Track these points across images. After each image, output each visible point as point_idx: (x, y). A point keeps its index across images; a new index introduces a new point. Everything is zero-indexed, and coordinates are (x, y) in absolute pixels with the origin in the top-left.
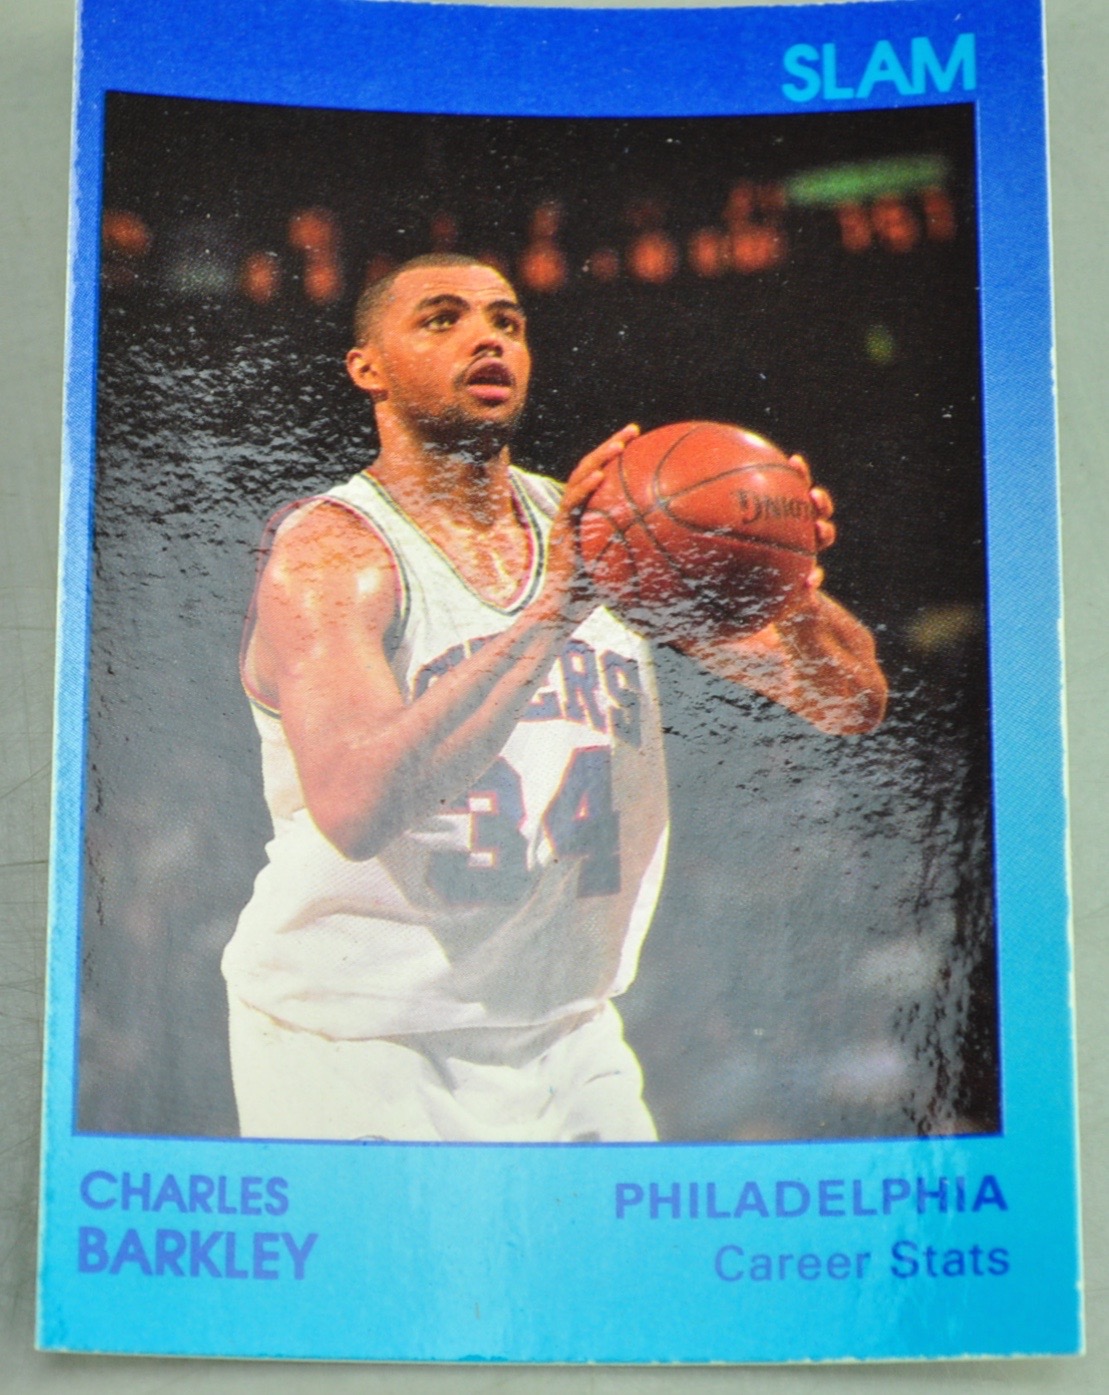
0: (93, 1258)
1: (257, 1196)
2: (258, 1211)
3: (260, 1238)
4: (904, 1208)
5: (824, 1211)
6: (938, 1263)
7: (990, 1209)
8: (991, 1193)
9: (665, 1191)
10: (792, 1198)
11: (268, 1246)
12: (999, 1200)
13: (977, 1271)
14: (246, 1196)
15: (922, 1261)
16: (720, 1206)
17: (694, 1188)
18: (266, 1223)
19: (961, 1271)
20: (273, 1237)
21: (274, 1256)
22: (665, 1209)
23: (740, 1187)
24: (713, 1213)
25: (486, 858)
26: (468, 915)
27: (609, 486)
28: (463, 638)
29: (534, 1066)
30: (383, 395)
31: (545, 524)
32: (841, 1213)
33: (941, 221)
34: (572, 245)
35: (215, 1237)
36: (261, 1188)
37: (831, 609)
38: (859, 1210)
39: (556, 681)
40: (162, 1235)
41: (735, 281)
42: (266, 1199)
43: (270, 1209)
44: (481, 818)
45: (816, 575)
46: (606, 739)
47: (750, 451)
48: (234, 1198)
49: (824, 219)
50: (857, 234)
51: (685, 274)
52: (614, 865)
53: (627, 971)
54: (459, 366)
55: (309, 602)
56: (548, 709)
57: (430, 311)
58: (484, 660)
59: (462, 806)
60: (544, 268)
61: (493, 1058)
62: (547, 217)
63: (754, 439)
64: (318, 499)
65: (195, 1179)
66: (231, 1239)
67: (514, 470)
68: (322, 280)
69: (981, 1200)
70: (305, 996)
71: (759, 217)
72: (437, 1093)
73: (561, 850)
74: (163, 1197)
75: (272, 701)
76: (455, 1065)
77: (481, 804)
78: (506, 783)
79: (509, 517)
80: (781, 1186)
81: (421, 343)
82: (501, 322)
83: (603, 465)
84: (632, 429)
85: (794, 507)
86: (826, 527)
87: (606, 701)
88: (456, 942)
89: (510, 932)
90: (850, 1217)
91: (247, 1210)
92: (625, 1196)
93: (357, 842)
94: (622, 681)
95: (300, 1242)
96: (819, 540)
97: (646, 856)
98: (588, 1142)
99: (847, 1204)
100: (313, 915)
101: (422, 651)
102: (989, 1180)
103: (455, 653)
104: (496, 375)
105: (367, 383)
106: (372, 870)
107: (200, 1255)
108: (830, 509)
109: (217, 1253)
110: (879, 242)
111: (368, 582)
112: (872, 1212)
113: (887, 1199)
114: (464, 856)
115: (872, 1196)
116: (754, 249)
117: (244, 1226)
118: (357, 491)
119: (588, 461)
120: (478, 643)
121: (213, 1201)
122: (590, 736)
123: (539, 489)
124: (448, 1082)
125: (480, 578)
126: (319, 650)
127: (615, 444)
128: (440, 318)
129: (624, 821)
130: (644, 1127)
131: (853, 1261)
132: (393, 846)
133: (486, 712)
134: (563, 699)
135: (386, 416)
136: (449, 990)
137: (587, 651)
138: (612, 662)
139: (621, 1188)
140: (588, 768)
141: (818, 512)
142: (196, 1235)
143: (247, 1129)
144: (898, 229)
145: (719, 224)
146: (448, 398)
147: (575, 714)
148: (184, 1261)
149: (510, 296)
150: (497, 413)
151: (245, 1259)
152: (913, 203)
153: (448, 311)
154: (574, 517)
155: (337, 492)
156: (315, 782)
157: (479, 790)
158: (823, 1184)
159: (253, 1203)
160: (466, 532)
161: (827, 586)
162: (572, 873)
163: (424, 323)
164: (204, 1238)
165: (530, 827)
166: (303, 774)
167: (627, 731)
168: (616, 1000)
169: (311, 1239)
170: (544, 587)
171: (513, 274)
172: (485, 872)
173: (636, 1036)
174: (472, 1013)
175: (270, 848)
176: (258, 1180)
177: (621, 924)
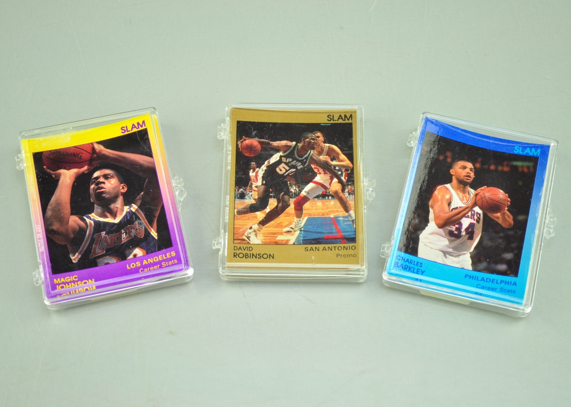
0: (396, 265)
1: (418, 264)
2: (418, 266)
3: (418, 269)
4: (503, 284)
5: (492, 282)
6: (506, 291)
7: (514, 286)
8: (515, 284)
9: (472, 276)
10: (488, 280)
11: (419, 270)
12: (516, 285)
13: (511, 292)
14: (417, 264)
15: (504, 290)
16: (479, 279)
17: (475, 277)
18: (419, 268)
19: (509, 292)
20: (419, 269)
21: (419, 272)
22: (471, 278)
23: (482, 278)
24: (477, 280)
25: (456, 232)
26: (453, 238)
27: (481, 193)
28: (458, 206)
29: (457, 258)
30: (454, 175)
31: (472, 195)
32: (494, 283)
33: (532, 170)
34: (482, 163)
35: (412, 267)
36: (419, 263)
37: (508, 213)
38: (497, 283)
39: (470, 214)
40: (406, 265)
41: (503, 172)
42: (420, 265)
43: (420, 266)
44: (456, 228)
45: (506, 208)
46: (475, 222)
47: (501, 192)
48: (416, 264)
49: (516, 167)
50: (520, 170)
51: (496, 170)
52: (473, 237)
53: (472, 249)
54: (465, 174)
55: (439, 197)
56: (468, 217)
57: (462, 167)
58: (461, 209)
59: (454, 225)
60: (478, 165)
61: (453, 256)
62: (480, 160)
63: (502, 191)
64: (443, 185)
65: (411, 260)
66: (414, 268)
67: (469, 188)
68: (449, 160)
69: (513, 284)
70: (429, 243)
71: (507, 165)
72: (444, 258)
73: (466, 234)
74: (406, 261)
75: (432, 207)
76: (447, 255)
77: (457, 226)
78: (460, 224)
79: (467, 193)
80: (487, 279)
81: (460, 170)
82: (471, 170)
83: (481, 190)
84: (486, 187)
85: (505, 200)
86: (509, 203)
87: (476, 218)
88: (451, 241)
89: (458, 241)
90: (495, 284)
91: (417, 265)
92: (466, 276)
93: (441, 226)
94: (478, 216)
95: (423, 271)
96: (508, 204)
97: (477, 237)
98: (463, 268)
99: (495, 282)
100: (433, 233)
101: (453, 206)
102: (515, 282)
103: (457, 208)
104: (469, 176)
105: (452, 173)
106: (441, 231)
107: (410, 269)
108: (510, 201)
109: (412, 269)
110: (523, 171)
111: (447, 197)
112: (499, 284)
113: (501, 282)
114: (453, 232)
115: (499, 282)
116: (506, 169)
117: (416, 267)
118: (448, 186)
119: (479, 189)
120: (460, 207)
121: (413, 263)
122: (473, 221)
123: (472, 191)
124: (446, 257)
125: (462, 200)
126: (440, 203)
127: (483, 188)
128: (463, 168)
129: (475, 232)
130: (470, 268)
131: (495, 289)
132: (444, 228)
133: (460, 215)
134: (470, 216)
135: (454, 177)
136: (447, 246)
137: (474, 211)
138: (477, 213)
139: (466, 275)
140: (471, 225)
141: (508, 201)
142: (410, 267)
143: (419, 256)
144: (526, 170)
145: (502, 165)
146: (462, 178)
147: (471, 218)
148: (408, 269)
149: (473, 168)
150: (468, 181)
151: (415, 271)
152: (528, 167)
153: (465, 168)
154: (476, 195)
155: (446, 185)
156: (436, 218)
157: (457, 224)
158: (493, 279)
159: (418, 265)
160: (461, 194)
161: (508, 210)
162: (467, 236)
163: (461, 168)
164: (411, 267)
165: (463, 230)
166: (434, 217)
167: (478, 222)
168: (470, 253)
169: (424, 271)
170: (470, 203)
171: (474, 165)
172: (455, 234)
173: (472, 257)
174: (451, 250)
175: (429, 224)
176: (419, 262)
177: (472, 244)
